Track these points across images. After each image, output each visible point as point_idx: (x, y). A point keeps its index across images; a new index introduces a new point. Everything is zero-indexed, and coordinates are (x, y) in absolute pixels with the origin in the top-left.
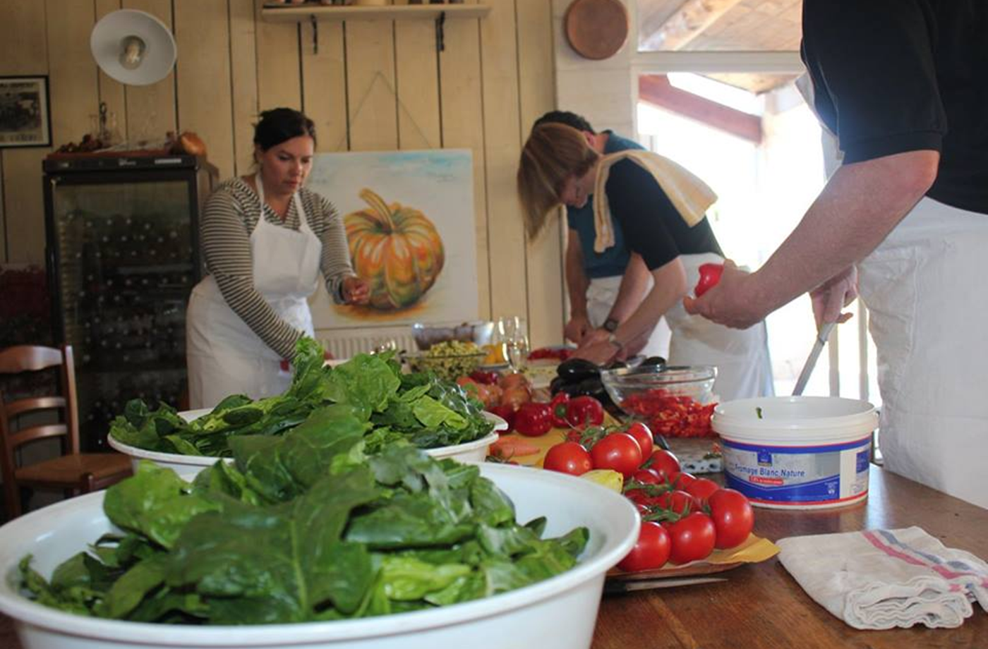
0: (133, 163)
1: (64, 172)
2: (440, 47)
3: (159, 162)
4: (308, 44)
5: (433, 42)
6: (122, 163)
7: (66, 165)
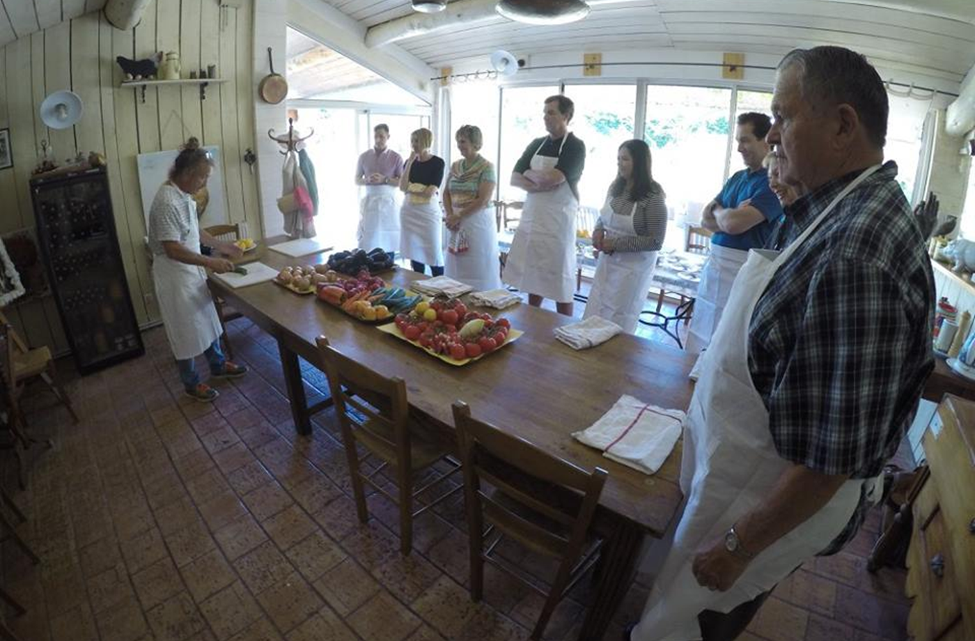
0: (75, 174)
1: (40, 185)
2: (203, 98)
3: (88, 172)
4: (139, 98)
5: (199, 94)
6: (70, 175)
7: (41, 181)
